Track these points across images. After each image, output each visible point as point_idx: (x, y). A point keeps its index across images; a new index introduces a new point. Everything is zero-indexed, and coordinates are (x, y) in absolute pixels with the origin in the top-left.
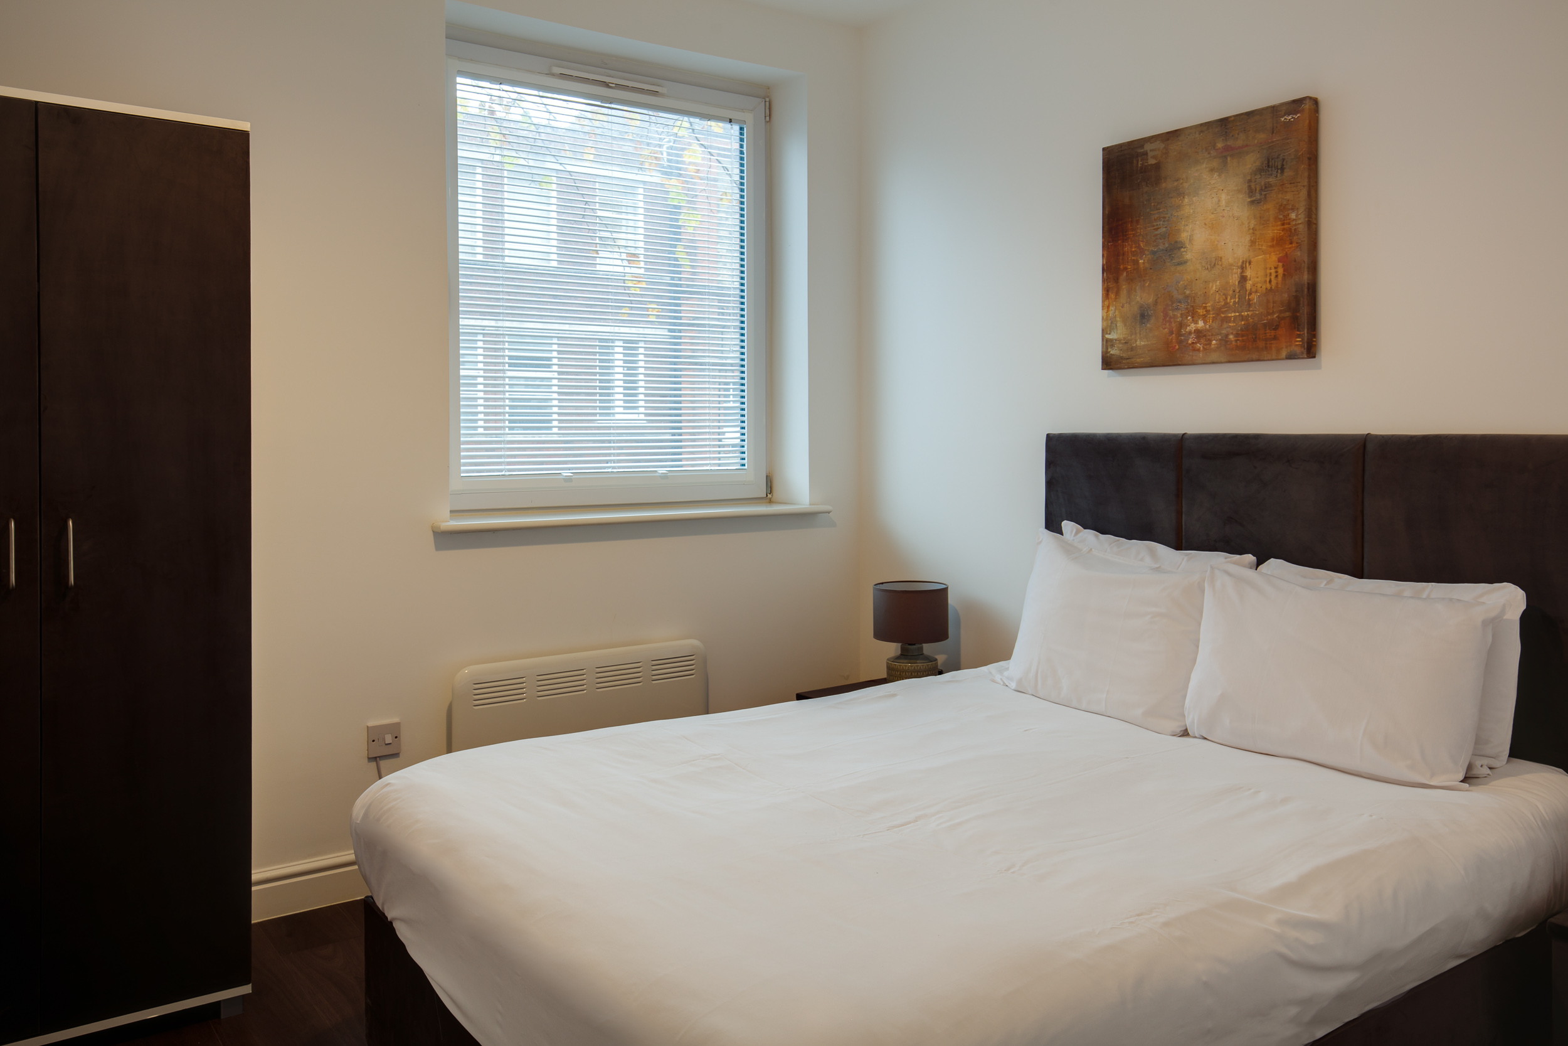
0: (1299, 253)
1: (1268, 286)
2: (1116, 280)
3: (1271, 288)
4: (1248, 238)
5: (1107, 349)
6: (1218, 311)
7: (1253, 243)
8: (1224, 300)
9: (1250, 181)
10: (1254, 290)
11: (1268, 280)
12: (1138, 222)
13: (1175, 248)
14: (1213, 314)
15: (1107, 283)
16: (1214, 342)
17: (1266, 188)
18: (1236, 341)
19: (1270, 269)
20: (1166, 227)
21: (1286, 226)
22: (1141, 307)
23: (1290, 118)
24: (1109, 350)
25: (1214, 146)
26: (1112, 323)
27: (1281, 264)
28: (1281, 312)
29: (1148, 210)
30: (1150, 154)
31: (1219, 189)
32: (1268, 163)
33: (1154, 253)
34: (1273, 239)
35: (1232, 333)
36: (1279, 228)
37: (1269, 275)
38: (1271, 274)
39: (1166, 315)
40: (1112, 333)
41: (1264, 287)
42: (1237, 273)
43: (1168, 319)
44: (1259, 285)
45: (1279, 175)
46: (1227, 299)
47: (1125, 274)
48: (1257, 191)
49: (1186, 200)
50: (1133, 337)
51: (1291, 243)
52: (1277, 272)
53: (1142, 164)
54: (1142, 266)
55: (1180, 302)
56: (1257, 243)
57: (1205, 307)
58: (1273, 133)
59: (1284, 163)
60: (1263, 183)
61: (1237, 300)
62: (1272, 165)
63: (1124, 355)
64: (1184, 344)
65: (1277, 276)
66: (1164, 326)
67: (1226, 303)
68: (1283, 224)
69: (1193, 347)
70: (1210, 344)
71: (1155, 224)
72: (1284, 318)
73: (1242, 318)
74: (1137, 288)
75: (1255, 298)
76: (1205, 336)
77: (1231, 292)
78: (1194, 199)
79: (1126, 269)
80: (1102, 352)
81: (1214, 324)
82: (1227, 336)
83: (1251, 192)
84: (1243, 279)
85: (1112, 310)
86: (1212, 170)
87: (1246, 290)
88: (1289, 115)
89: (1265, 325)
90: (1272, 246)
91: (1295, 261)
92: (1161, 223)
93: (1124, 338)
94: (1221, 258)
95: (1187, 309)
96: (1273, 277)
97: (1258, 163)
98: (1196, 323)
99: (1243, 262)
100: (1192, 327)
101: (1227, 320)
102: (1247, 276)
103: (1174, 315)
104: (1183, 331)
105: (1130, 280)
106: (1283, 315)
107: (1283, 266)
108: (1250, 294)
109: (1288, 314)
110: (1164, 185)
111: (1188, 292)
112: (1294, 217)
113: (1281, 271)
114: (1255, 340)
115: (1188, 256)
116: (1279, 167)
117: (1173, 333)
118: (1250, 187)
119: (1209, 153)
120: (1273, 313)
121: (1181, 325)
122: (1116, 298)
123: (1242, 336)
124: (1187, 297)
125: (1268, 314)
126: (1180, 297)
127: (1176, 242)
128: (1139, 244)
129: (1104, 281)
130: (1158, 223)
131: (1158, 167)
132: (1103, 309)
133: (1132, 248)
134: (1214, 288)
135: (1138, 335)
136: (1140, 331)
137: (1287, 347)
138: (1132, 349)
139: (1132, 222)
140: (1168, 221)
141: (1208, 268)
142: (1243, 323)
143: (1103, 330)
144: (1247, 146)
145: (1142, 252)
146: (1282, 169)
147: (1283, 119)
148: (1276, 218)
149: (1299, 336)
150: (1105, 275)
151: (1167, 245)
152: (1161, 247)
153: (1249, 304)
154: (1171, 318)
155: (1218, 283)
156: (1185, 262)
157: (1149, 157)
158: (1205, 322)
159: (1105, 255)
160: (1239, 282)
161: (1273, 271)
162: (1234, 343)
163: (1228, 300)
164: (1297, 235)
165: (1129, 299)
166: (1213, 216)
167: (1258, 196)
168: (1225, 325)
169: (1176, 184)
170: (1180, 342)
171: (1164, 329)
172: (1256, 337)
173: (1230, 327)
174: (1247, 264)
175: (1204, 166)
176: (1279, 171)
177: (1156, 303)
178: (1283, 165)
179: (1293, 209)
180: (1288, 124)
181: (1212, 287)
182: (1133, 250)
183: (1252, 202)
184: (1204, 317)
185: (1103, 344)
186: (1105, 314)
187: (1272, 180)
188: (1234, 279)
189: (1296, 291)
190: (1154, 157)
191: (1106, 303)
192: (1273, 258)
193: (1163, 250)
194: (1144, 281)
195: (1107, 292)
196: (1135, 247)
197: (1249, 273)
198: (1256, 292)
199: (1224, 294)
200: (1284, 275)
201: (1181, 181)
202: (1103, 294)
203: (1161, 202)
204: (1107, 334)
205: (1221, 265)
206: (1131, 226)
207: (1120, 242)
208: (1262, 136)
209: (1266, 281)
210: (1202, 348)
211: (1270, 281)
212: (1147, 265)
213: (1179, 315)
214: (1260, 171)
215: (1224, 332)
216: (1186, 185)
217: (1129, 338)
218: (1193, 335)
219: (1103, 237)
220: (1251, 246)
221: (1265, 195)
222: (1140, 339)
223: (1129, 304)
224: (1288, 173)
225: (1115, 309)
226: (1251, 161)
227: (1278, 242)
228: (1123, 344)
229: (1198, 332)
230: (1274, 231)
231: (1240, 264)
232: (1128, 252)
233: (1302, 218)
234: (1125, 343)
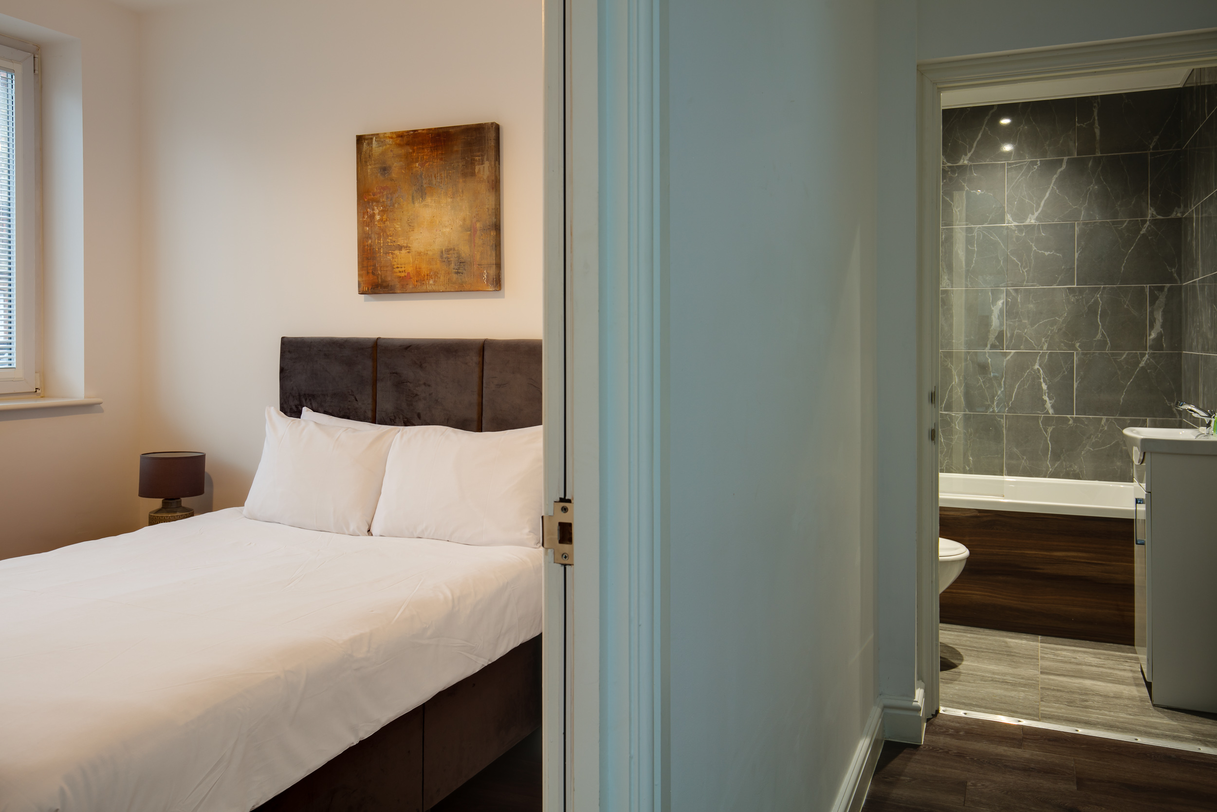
0: (411, 287)
1: (395, 266)
2: (408, 144)
3: (394, 268)
4: (422, 250)
5: (367, 139)
6: (383, 230)
7: (419, 254)
8: (390, 234)
9: (454, 249)
10: (394, 256)
11: (399, 266)
12: (441, 159)
13: (422, 192)
14: (383, 227)
15: (406, 136)
16: (368, 229)
17: (449, 261)
18: (368, 245)
19: (404, 267)
20: (435, 184)
21: (426, 277)
22: (390, 167)
23: (485, 277)
24: (366, 141)
25: (478, 221)
26: (382, 142)
27: (406, 274)
28: (381, 276)
29: (447, 168)
30: (481, 167)
31: (452, 226)
32: (463, 263)
33: (421, 176)
34: (420, 268)
35: (372, 242)
36: (426, 272)
37: (401, 266)
38: (402, 268)
39: (384, 188)
40: (376, 143)
41: (395, 263)
42: (404, 243)
43: (382, 190)
44: (396, 260)
45: (454, 270)
46: (391, 236)
47: (411, 151)
48: (448, 255)
49: (449, 200)
50: (373, 162)
51: (417, 281)
52: (402, 272)
53: (476, 161)
54: (414, 165)
55: (391, 199)
56: (419, 257)
57: (387, 220)
58: (479, 265)
59: (461, 274)
60: (452, 259)
61: (389, 244)
62: (462, 264)
63: (363, 155)
64: (368, 205)
65: (400, 272)
66: (378, 188)
67: (388, 236)
68: (427, 275)
69: (365, 212)
70: (366, 226)
71: (439, 174)
72: (378, 278)
73: (379, 249)
74: (402, 163)
75: (390, 257)
76: (371, 221)
77: (394, 239)
78: (449, 206)
79: (414, 152)
80: (365, 135)
81: (377, 228)
82: (371, 238)
83: (448, 251)
84: (400, 248)
85: (390, 141)
86: (464, 220)
87: (394, 251)
88: (487, 276)
89: (374, 265)
90: (416, 268)
91: (407, 284)
92: (439, 180)
93: (372, 154)
94: (413, 230)
95: (387, 206)
96: (400, 269)
97: (463, 255)
98: (379, 214)
99: (410, 247)
100: (377, 211)
101: (379, 239)
102: (402, 250)
103: (384, 196)
104: (374, 204)
105: (407, 156)
106: (380, 277)
107: (405, 276)
108: (392, 253)
109: (380, 280)
110: (461, 180)
111: (396, 205)
112: (430, 283)
113: (403, 275)
114: (367, 259)
115: (417, 205)
116: (459, 271)
117: (374, 195)
118: (451, 249)
119: (475, 217)
120: (381, 271)
121: (378, 202)
122: (397, 144)
123: (370, 249)
124: (393, 206)
125: (381, 267)
126: (394, 200)
127: (426, 194)
128: (428, 162)
129: (408, 132)
130: (439, 178)
131: (473, 174)
132: (391, 133)
133: (426, 155)
134: (397, 226)
135: (374, 167)
136: (376, 168)
137: (363, 281)
138: (366, 162)
139: (442, 154)
140: (439, 185)
141: (408, 220)
142: (377, 249)
143: (378, 134)
144: (474, 246)
145: (422, 165)
146: (457, 273)
147: (485, 272)
148: (431, 270)
149: (368, 289)
150: (412, 133)
151: (425, 186)
152: (424, 181)
153: (387, 253)
154: (383, 193)
155: (400, 229)
156: (413, 203)
157: (480, 166)
158: (379, 221)
159: (424, 132)
160: (399, 245)
161: (403, 269)
162: (366, 244)
163: (389, 238)
164: (421, 285)
165: (395, 156)
166: (438, 222)
167: (445, 256)
168: (376, 236)
169: (461, 191)
170: (369, 203)
171: (377, 189)
172: (369, 259)
173: (375, 240)
174: (408, 251)
175: (468, 213)
176: (457, 271)
177: (392, 180)
178: (459, 273)
179: (435, 281)
180: (481, 275)
181: (398, 225)
182: (425, 157)
183: (442, 252)
184: (381, 220)
185: (369, 135)
186: (387, 135)
187: (453, 265)
188: (401, 242)
189: (391, 286)
190: (479, 170)
191: (394, 136)
192: (410, 269)
193: (422, 183)
194: (405, 168)
195: (400, 135)
196: (426, 158)
197: (404, 251)
198: (393, 258)
199: (393, 234)
200: (400, 277)
201: (461, 195)
202: (399, 132)
203: (451, 179)
204: (376, 138)
205: (409, 231)
206: (440, 153)
207: (431, 144)
208: (478, 257)
209: (398, 264)
210: (364, 219)
211: (398, 267)
212: (414, 170)
213: (384, 200)
214: (459, 257)
215: (373, 236)
216: (459, 198)
217: (373, 159)
218: (372, 212)
219: (435, 128)
220: (418, 252)
221: (445, 261)
222: (372, 169)
223: (393, 157)
224: (455, 276)
225: (390, 144)
226: (465, 250)
227: (418, 273)
228: (369, 153)
229: (372, 216)
230: (425, 268)
231: (409, 245)
232: (424, 152)
233: (429, 288)
234: (370, 156)
